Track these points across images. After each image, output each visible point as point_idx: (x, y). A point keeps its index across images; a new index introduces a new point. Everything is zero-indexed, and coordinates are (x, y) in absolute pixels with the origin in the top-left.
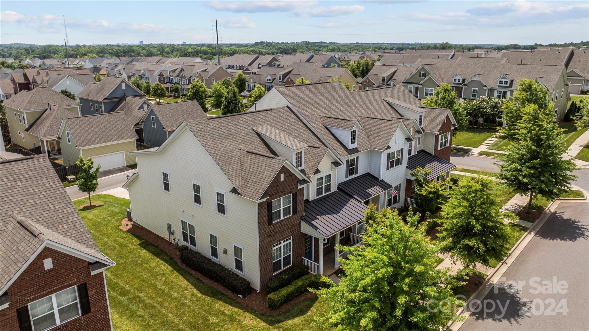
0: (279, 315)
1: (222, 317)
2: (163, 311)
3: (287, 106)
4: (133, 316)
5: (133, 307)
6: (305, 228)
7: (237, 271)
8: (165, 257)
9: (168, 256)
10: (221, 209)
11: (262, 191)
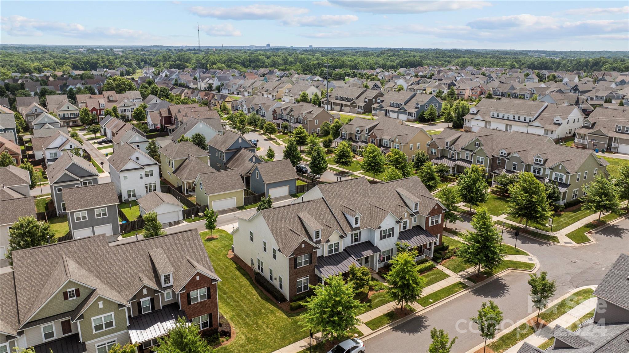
0: (294, 313)
1: (268, 311)
2: (242, 304)
3: (323, 198)
4: (228, 304)
5: (229, 300)
6: (317, 272)
7: (280, 289)
8: (248, 277)
9: (249, 276)
10: (275, 257)
11: (291, 253)
